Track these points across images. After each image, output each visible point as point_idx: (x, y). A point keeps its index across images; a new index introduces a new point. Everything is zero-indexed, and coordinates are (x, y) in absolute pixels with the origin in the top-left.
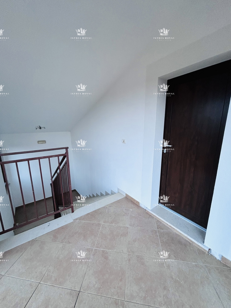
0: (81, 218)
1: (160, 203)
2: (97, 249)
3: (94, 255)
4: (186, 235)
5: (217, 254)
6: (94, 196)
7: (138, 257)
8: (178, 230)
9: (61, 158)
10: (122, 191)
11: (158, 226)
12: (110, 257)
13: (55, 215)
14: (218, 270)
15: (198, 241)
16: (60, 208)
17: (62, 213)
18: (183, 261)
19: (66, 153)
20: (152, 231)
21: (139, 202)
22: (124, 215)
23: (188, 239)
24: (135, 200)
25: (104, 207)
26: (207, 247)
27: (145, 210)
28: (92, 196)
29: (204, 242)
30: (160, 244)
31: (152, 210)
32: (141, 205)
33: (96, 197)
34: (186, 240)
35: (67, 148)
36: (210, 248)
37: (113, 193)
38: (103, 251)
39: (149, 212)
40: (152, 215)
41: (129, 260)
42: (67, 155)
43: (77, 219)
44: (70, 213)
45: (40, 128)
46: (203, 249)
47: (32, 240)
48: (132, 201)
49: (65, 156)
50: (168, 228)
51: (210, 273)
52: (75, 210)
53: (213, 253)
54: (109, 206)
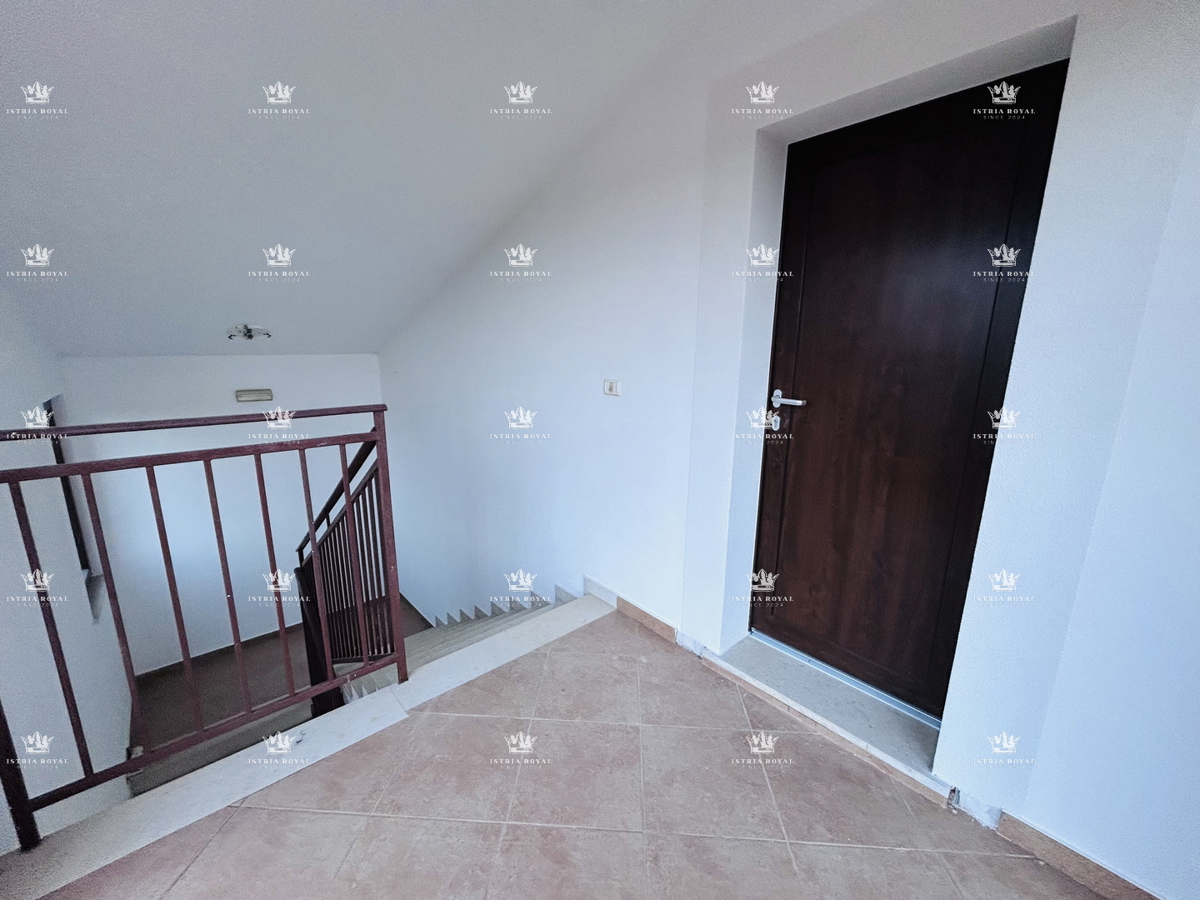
0: (439, 704)
1: (753, 629)
2: (519, 827)
3: (507, 851)
4: (862, 744)
5: (981, 806)
6: (480, 616)
7: (689, 842)
8: (831, 726)
9: (353, 449)
10: (601, 588)
11: (753, 715)
12: (575, 853)
13: (313, 699)
14: (990, 865)
15: (908, 763)
16: (340, 669)
17: (350, 688)
18: (863, 844)
19: (374, 430)
20: (733, 737)
21: (670, 629)
22: (617, 681)
23: (871, 757)
24: (655, 621)
25: (533, 655)
26: (944, 785)
27: (696, 659)
28: (472, 617)
29: (931, 766)
30: (769, 786)
31: (724, 657)
32: (679, 640)
33: (492, 617)
34: (863, 765)
35: (379, 411)
36: (954, 784)
37: (562, 599)
38: (545, 833)
39: (715, 665)
40: (724, 675)
41: (656, 859)
42: (378, 438)
43: (421, 708)
44: (389, 684)
45: (249, 334)
46: (929, 790)
47: (225, 809)
48: (642, 626)
49: (371, 442)
50: (794, 722)
51: (963, 879)
52: (411, 672)
53: (966, 803)
54: (553, 649)
